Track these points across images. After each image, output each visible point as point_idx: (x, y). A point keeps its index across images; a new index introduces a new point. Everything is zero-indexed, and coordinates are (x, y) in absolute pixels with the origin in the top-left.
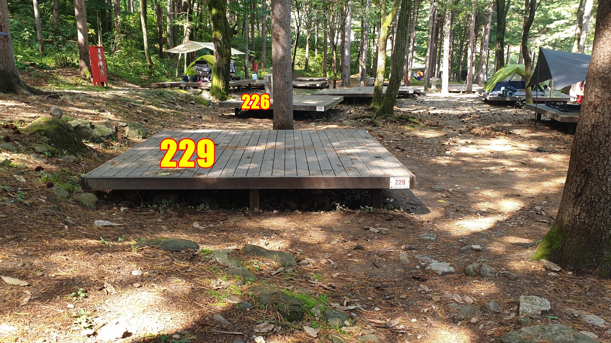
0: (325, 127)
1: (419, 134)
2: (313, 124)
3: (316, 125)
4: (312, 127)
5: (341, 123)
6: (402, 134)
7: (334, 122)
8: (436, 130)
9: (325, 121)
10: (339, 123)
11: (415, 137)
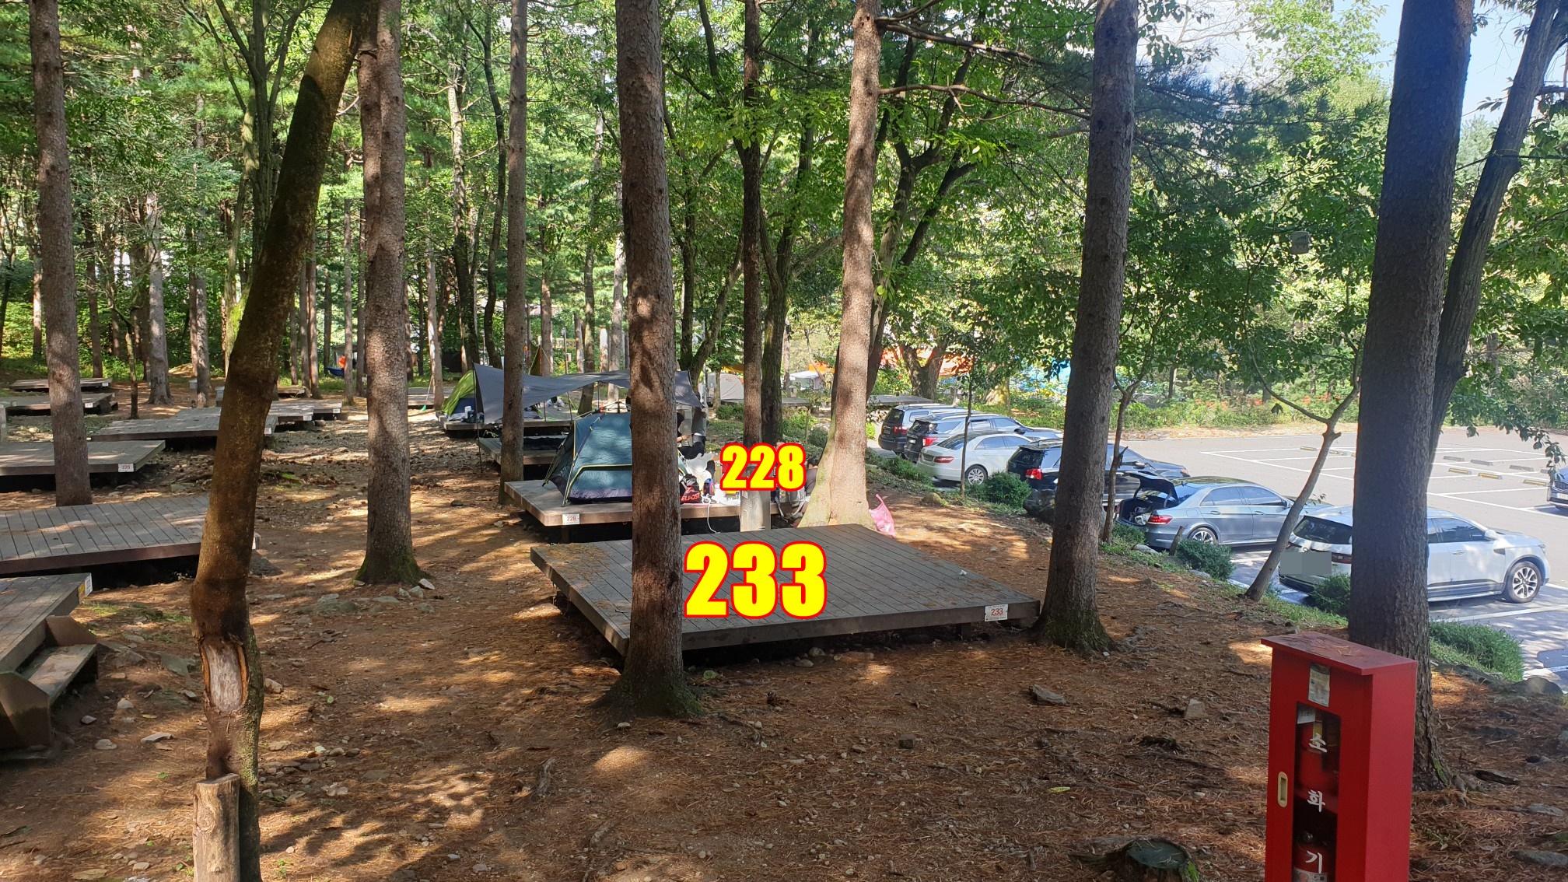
0: (140, 497)
1: (296, 496)
2: (115, 494)
3: (121, 495)
4: (114, 499)
5: (167, 489)
6: (270, 498)
7: (153, 487)
8: (327, 489)
9: (136, 487)
10: (164, 489)
11: (290, 501)
